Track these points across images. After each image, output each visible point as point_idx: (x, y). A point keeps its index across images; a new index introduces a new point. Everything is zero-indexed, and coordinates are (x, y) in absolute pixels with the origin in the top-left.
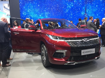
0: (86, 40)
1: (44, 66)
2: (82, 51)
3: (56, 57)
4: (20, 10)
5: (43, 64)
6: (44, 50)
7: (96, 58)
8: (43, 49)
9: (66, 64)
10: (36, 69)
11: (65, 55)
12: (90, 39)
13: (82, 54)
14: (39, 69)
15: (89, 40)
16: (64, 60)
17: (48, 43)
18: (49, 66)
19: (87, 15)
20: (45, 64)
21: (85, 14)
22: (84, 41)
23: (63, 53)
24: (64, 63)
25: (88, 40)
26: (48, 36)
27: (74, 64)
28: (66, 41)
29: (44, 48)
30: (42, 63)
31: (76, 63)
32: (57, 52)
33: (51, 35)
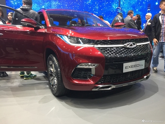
0: (131, 45)
1: (54, 95)
2: (125, 65)
3: (77, 77)
5: (52, 91)
6: (53, 66)
7: (145, 77)
8: (51, 63)
9: (97, 90)
10: (39, 102)
11: (93, 72)
12: (137, 44)
14: (44, 100)
15: (135, 46)
16: (92, 82)
17: (62, 51)
18: (64, 94)
19: (121, 10)
20: (55, 92)
21: (117, 9)
22: (128, 46)
23: (90, 70)
24: (93, 89)
25: (134, 44)
26: (61, 37)
27: (109, 89)
28: (96, 46)
29: (53, 62)
30: (49, 90)
31: (113, 87)
32: (79, 67)
33: (67, 36)
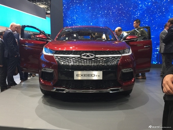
0: (88, 56)
4: (63, 17)
9: (54, 91)
12: (97, 56)
13: (76, 78)
15: (93, 57)
16: (51, 84)
24: (52, 89)
27: (64, 92)
28: (55, 55)
31: (67, 91)
32: (43, 70)
